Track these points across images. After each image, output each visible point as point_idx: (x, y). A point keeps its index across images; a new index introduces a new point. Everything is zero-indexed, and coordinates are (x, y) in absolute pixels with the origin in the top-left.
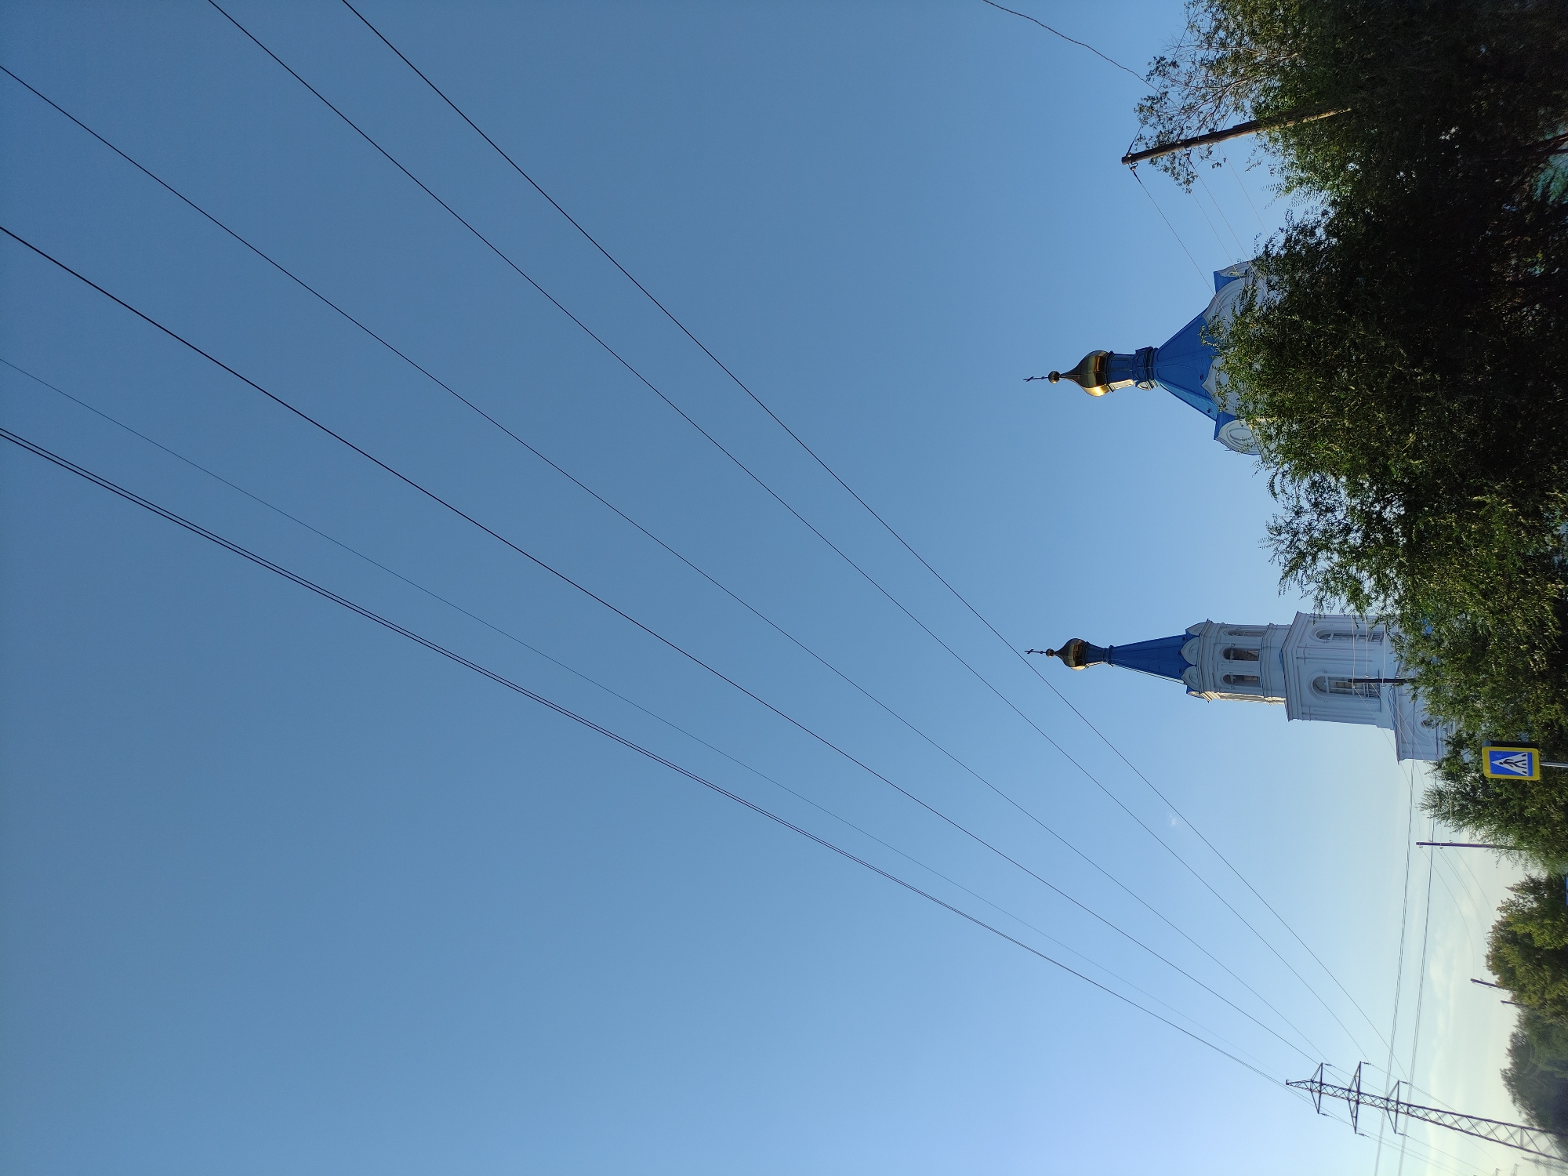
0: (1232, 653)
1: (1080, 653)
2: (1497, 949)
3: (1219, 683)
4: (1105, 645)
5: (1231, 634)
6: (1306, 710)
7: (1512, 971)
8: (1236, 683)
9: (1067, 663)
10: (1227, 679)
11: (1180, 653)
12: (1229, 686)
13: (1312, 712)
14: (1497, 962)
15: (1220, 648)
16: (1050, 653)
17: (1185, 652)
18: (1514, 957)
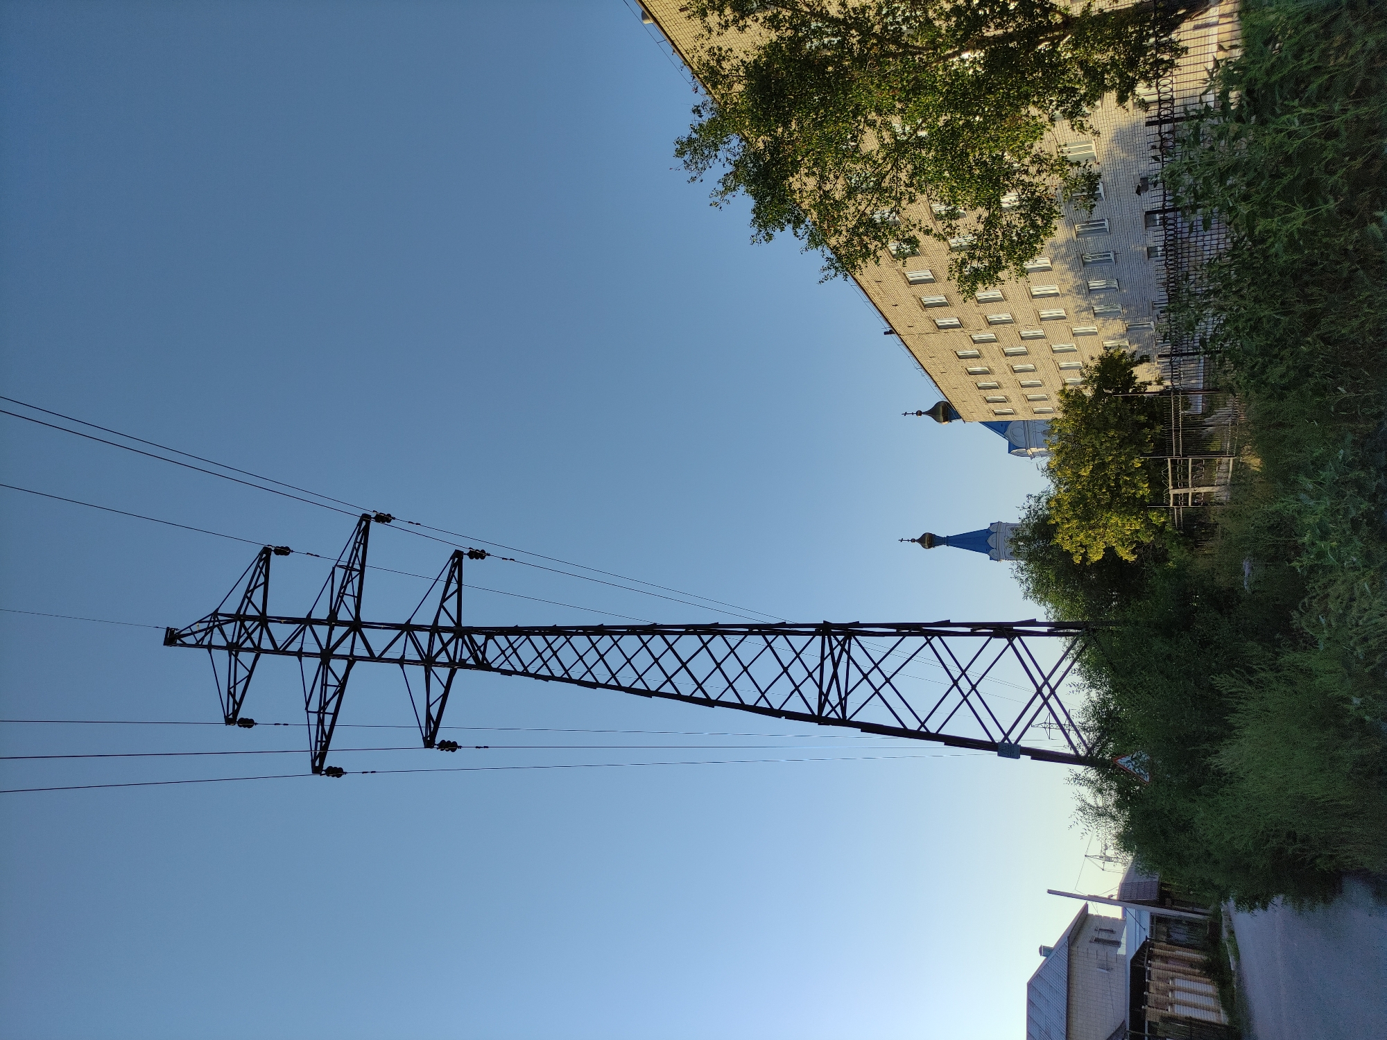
1: (930, 541)
4: (944, 535)
9: (924, 547)
11: (986, 540)
16: (913, 541)
17: (989, 541)
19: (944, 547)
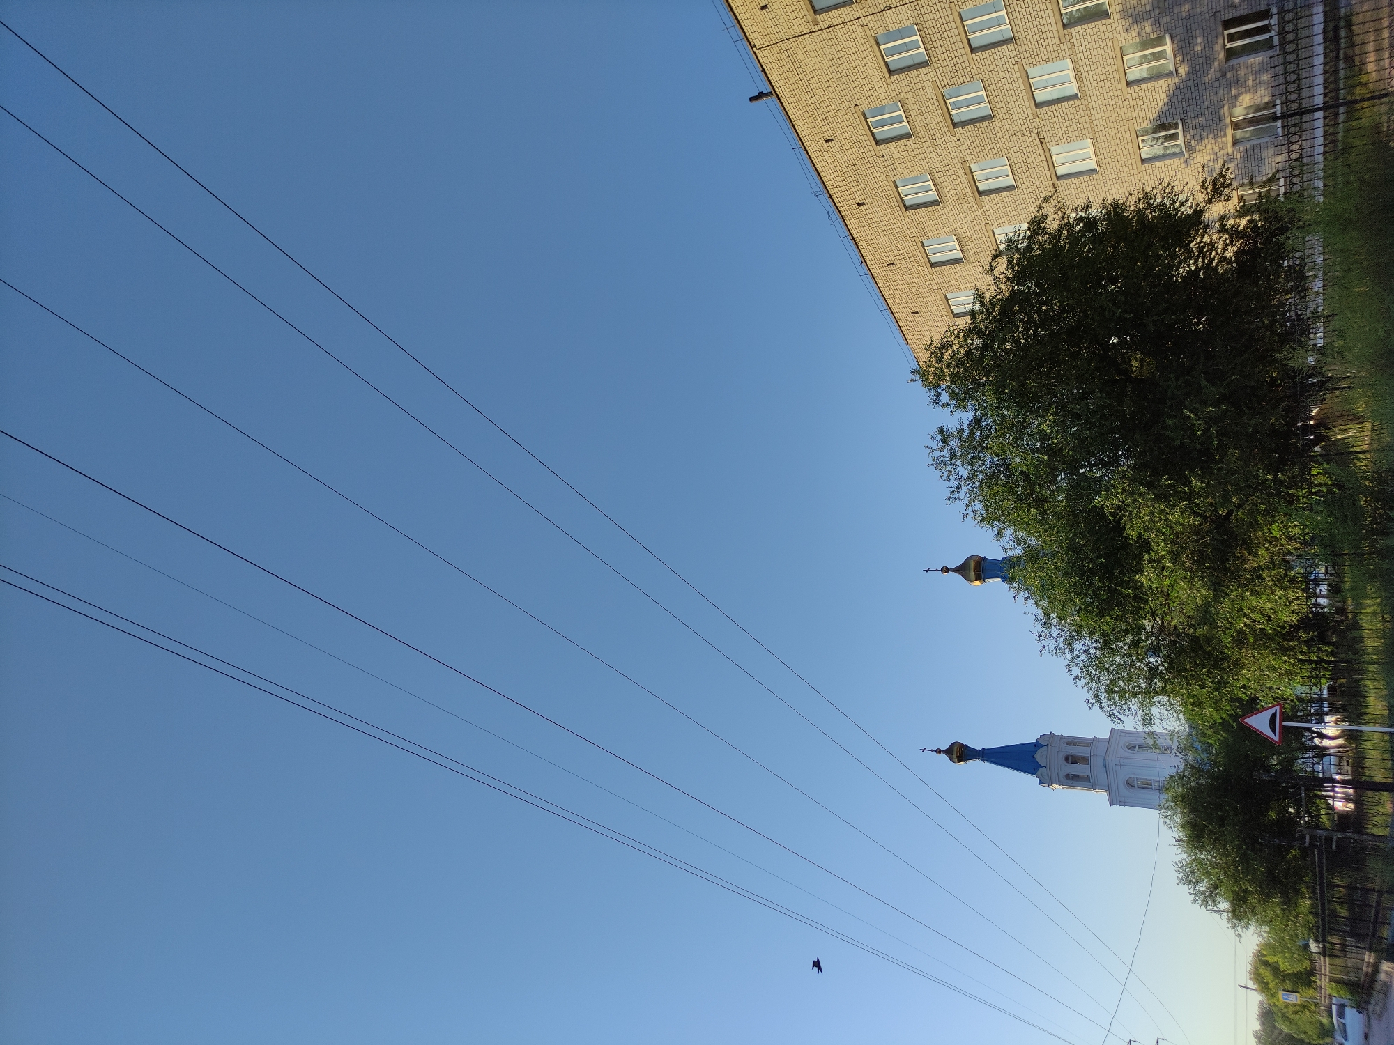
0: (1070, 758)
1: (960, 753)
2: (1256, 968)
3: (1062, 779)
4: (978, 747)
5: (1069, 744)
6: (1122, 799)
7: (1267, 984)
8: (1073, 780)
9: (952, 760)
10: (1067, 776)
11: (1033, 757)
12: (1069, 781)
13: (1126, 801)
14: (1257, 977)
15: (1062, 755)
16: (939, 751)
17: (1037, 756)
18: (1267, 974)
19: (978, 762)
